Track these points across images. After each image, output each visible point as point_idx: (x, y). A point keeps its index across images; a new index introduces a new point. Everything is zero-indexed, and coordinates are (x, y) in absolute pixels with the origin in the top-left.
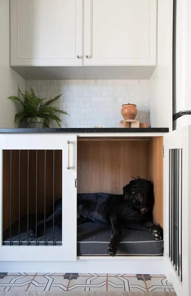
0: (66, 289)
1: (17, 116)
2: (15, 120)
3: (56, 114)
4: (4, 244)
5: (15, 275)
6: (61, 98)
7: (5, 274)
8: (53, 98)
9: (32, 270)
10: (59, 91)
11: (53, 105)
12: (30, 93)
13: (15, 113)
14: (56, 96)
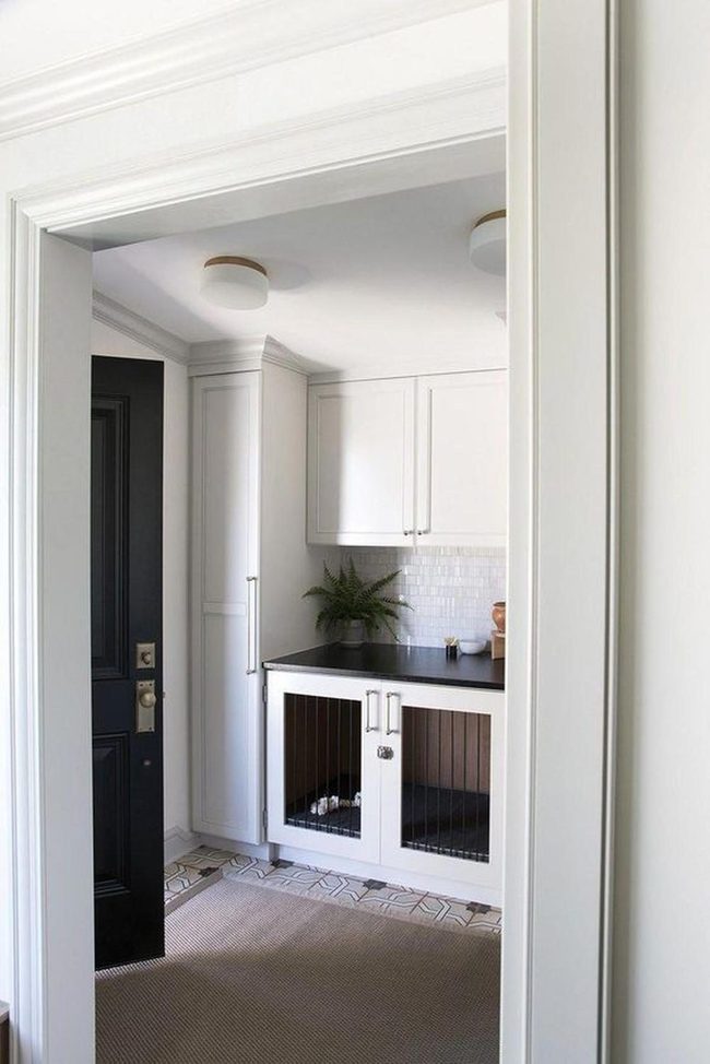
0: (357, 899)
1: (321, 617)
2: (318, 626)
3: (391, 607)
4: (287, 822)
5: (303, 868)
6: (399, 577)
7: (291, 864)
8: (385, 577)
9: (324, 865)
10: (396, 565)
11: (384, 592)
12: (346, 567)
13: (317, 613)
14: (390, 573)
